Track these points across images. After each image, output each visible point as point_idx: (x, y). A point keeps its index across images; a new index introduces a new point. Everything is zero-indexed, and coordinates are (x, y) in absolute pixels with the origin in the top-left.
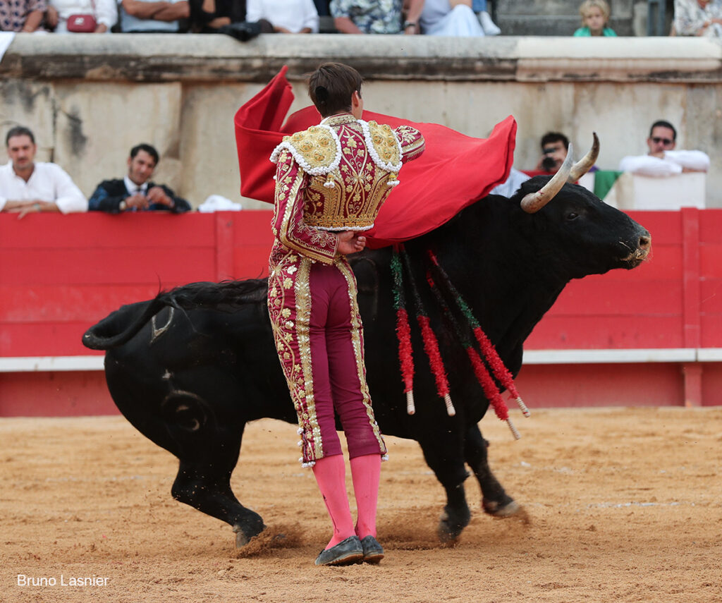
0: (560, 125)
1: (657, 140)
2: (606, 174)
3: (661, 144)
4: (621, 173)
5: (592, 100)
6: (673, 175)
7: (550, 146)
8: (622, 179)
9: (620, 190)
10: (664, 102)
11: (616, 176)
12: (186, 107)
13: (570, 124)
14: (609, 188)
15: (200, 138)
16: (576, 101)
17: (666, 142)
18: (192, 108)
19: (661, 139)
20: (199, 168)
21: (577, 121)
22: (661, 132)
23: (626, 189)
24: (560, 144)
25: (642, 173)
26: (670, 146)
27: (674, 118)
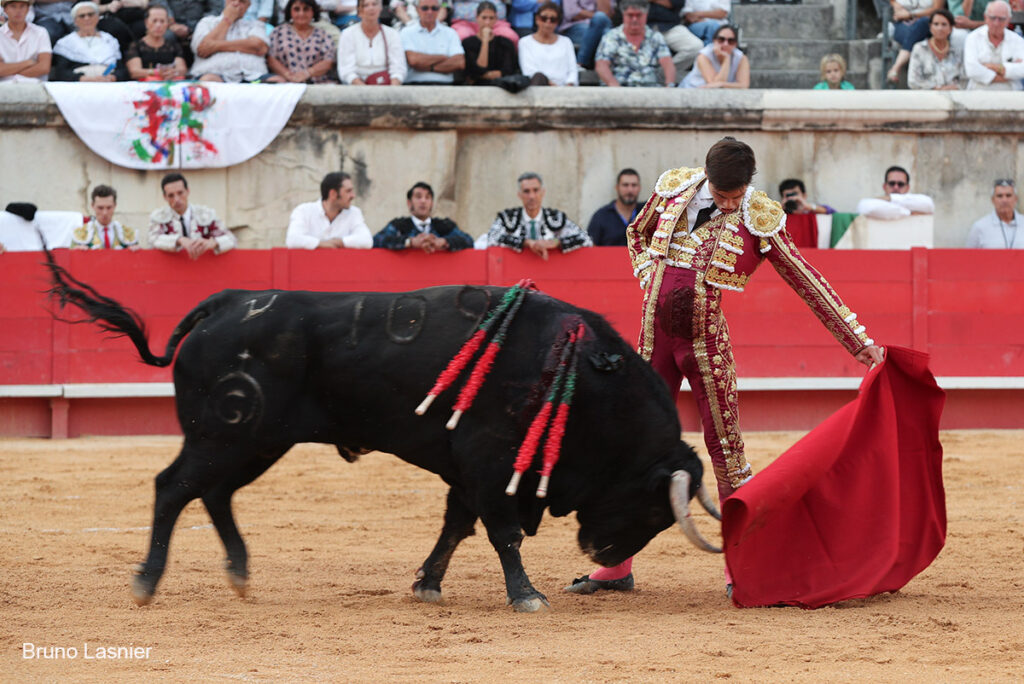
0: (800, 171)
1: (892, 184)
2: (843, 215)
3: (896, 187)
4: (857, 215)
5: (831, 149)
6: (903, 217)
7: (788, 191)
8: (857, 220)
9: (855, 230)
10: (897, 150)
11: (852, 218)
12: (460, 153)
13: (811, 170)
14: (845, 229)
15: (473, 182)
16: (816, 148)
17: (901, 184)
18: (466, 153)
19: (895, 182)
20: (472, 209)
21: (816, 167)
22: (896, 176)
23: (861, 229)
24: (797, 189)
25: (873, 216)
26: (904, 189)
27: (905, 162)
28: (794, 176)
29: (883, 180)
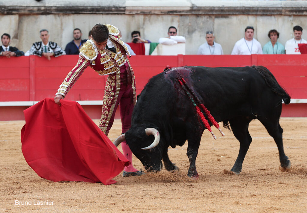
0: (139, 28)
1: (171, 33)
2: (154, 44)
3: (172, 34)
4: (159, 43)
5: (149, 20)
6: (175, 44)
7: (134, 35)
8: (159, 45)
9: (158, 48)
10: (172, 21)
11: (157, 44)
12: (20, 22)
13: (142, 28)
14: (154, 48)
15: (24, 32)
16: (144, 20)
17: (174, 33)
18: (22, 23)
19: (172, 32)
20: (24, 42)
21: (144, 27)
22: (172, 30)
23: (160, 48)
24: (138, 34)
25: (165, 44)
26: (175, 34)
27: (175, 25)
28: (136, 30)
29: (168, 31)
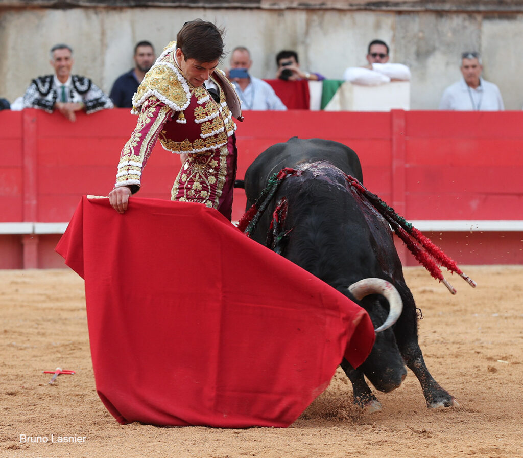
0: (295, 44)
1: (375, 55)
2: (331, 82)
3: (378, 58)
4: (344, 82)
5: (321, 24)
6: (383, 83)
7: (284, 61)
8: (344, 86)
9: (342, 95)
10: (378, 26)
11: (340, 84)
13: (304, 43)
14: (333, 93)
16: (308, 24)
17: (382, 56)
19: (377, 53)
21: (308, 41)
22: (377, 49)
23: (347, 94)
24: (292, 59)
25: (358, 83)
26: (384, 60)
27: (385, 37)
29: (366, 51)
